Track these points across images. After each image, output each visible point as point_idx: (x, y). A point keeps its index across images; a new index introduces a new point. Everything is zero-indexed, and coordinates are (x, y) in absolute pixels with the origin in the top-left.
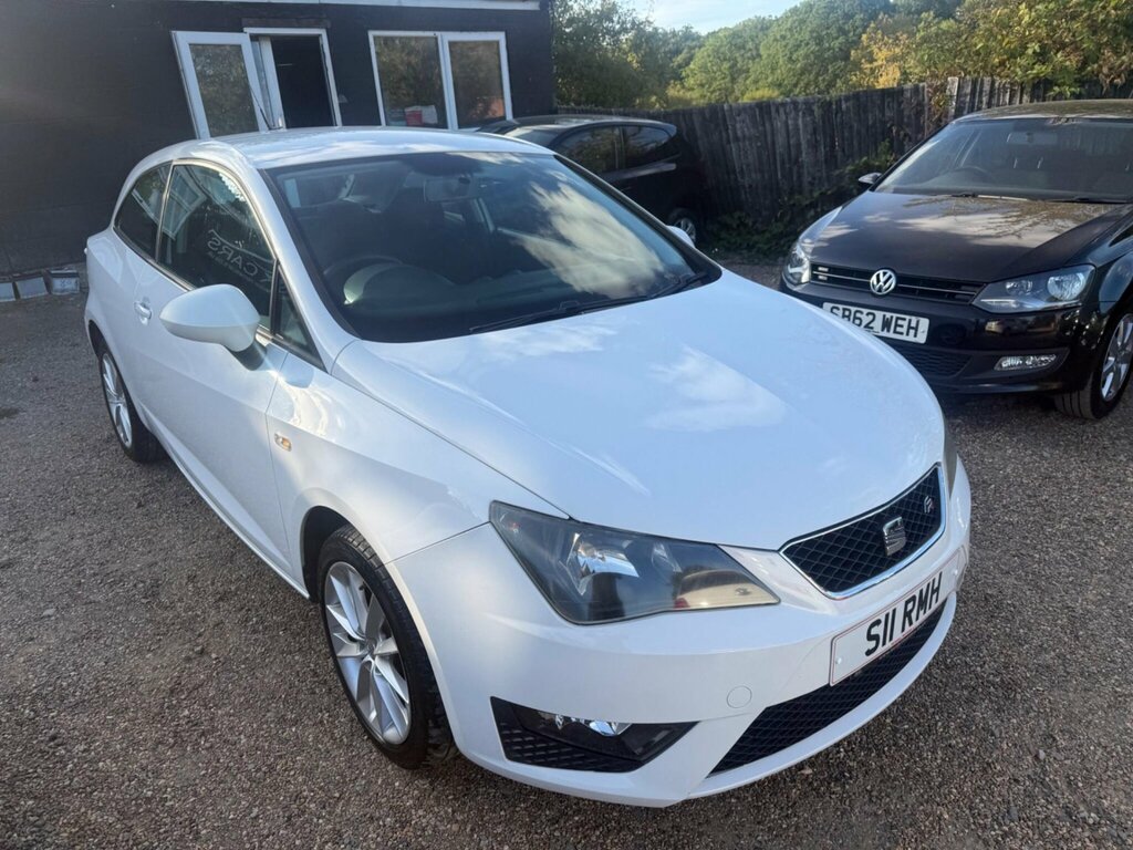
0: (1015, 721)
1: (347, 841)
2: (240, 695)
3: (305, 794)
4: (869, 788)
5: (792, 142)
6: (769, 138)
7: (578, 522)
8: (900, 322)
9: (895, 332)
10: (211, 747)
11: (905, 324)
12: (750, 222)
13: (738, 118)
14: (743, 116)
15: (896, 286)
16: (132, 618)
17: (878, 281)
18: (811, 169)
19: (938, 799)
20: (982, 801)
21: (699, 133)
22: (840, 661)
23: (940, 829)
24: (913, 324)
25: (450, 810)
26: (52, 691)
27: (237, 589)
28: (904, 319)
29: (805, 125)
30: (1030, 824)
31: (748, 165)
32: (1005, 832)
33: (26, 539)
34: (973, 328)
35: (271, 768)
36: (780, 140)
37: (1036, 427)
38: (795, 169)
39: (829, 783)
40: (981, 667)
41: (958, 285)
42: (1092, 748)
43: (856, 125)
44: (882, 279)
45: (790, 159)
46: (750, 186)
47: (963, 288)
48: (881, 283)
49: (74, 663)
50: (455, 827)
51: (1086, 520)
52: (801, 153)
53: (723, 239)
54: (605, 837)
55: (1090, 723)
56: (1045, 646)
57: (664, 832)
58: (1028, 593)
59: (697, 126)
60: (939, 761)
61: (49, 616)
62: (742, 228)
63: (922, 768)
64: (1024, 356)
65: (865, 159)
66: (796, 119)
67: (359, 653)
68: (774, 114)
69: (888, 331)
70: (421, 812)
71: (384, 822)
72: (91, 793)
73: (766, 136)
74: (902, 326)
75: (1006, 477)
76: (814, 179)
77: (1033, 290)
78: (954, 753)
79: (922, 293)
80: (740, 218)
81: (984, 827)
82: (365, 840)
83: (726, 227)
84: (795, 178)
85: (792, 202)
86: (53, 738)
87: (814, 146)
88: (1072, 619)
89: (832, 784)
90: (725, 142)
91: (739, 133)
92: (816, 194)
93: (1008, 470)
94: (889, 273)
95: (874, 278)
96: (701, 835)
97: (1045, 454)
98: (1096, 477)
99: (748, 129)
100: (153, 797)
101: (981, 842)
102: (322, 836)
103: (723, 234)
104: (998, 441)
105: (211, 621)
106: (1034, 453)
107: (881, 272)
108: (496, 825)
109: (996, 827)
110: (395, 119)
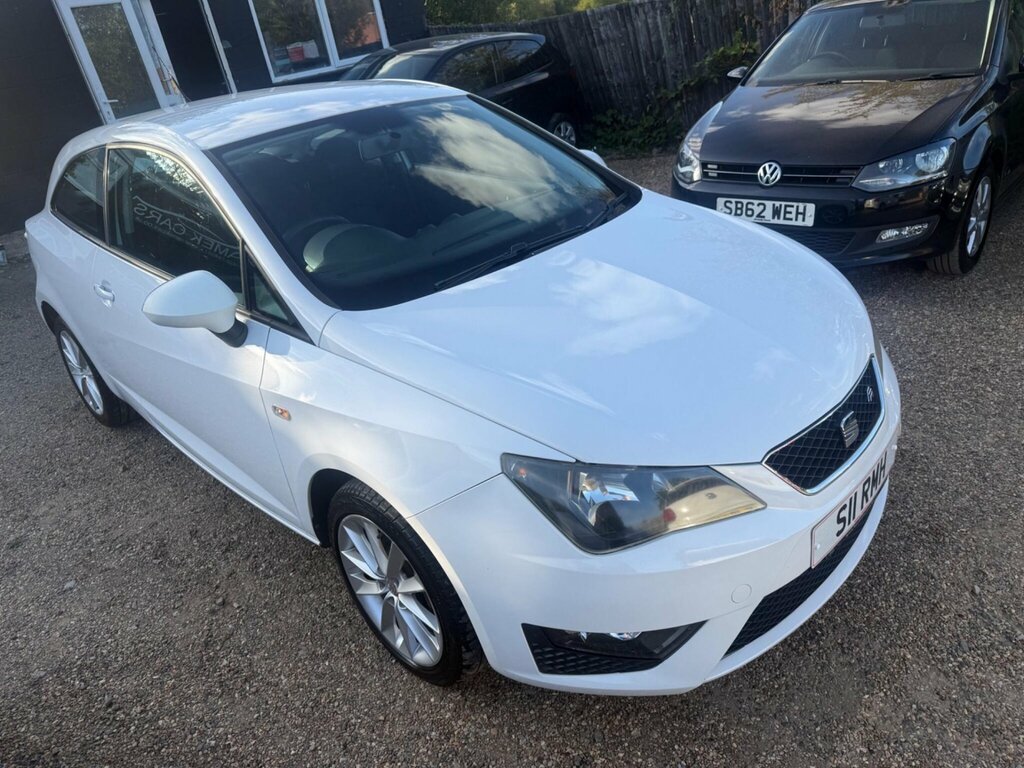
0: (948, 562)
1: (402, 759)
2: (269, 639)
3: (353, 721)
4: (839, 641)
5: (653, 39)
6: (632, 38)
7: (584, 463)
8: (788, 209)
9: (785, 218)
10: (257, 691)
11: (794, 210)
12: (622, 118)
13: (601, 22)
14: (606, 19)
15: (782, 177)
16: (150, 580)
17: (765, 173)
18: (672, 63)
19: (899, 642)
20: (936, 638)
21: (566, 39)
22: (819, 546)
23: (907, 669)
24: (801, 210)
25: (485, 717)
26: (95, 660)
27: (239, 538)
28: (792, 206)
29: (664, 23)
30: (979, 652)
31: (615, 65)
32: (961, 663)
33: (27, 517)
34: (854, 208)
35: (317, 703)
36: (642, 39)
37: (913, 288)
38: (658, 65)
39: (806, 642)
40: (911, 518)
41: (837, 170)
42: (1016, 577)
43: (710, 17)
44: (769, 172)
45: (653, 58)
46: (619, 85)
47: (842, 172)
48: (768, 175)
49: (108, 630)
50: (494, 731)
51: (972, 370)
52: (663, 49)
53: (600, 137)
54: (627, 719)
55: (1010, 554)
56: (960, 490)
57: (676, 708)
58: (936, 443)
59: (563, 32)
60: (893, 608)
61: (71, 589)
62: (615, 125)
63: (880, 616)
64: (900, 227)
65: (722, 49)
66: (655, 18)
67: (380, 591)
68: (633, 13)
69: (779, 218)
70: (460, 722)
71: (430, 736)
72: (159, 750)
73: (628, 36)
74: (790, 213)
75: (897, 338)
76: (677, 72)
77: (904, 166)
78: (904, 599)
79: (806, 180)
80: (612, 116)
81: (942, 661)
82: (417, 755)
83: (602, 125)
84: (659, 74)
85: (659, 96)
86: (110, 705)
87: (674, 41)
88: (977, 463)
89: (809, 643)
90: (591, 46)
91: (603, 36)
92: (680, 87)
93: (898, 332)
94: (774, 165)
95: (761, 171)
96: (707, 705)
97: (927, 313)
98: (973, 328)
99: (612, 32)
100: (217, 745)
101: (942, 674)
102: (378, 757)
103: (599, 132)
104: (883, 305)
105: (224, 572)
106: (916, 313)
107: (767, 165)
108: (528, 724)
109: (952, 659)
110: (279, 58)
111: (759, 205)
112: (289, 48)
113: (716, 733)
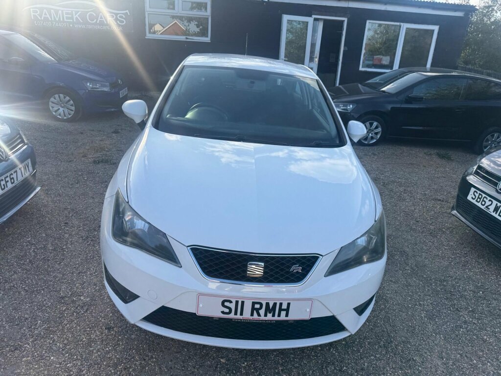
9: (499, 215)
69: (496, 213)
110: (368, 60)
111: (490, 200)
112: (375, 57)
113: (149, 360)
